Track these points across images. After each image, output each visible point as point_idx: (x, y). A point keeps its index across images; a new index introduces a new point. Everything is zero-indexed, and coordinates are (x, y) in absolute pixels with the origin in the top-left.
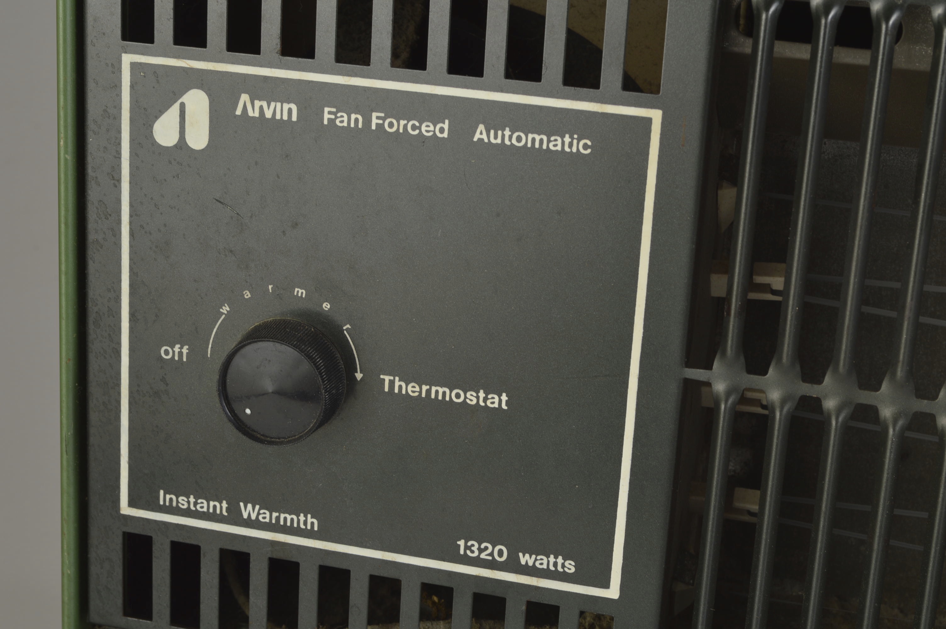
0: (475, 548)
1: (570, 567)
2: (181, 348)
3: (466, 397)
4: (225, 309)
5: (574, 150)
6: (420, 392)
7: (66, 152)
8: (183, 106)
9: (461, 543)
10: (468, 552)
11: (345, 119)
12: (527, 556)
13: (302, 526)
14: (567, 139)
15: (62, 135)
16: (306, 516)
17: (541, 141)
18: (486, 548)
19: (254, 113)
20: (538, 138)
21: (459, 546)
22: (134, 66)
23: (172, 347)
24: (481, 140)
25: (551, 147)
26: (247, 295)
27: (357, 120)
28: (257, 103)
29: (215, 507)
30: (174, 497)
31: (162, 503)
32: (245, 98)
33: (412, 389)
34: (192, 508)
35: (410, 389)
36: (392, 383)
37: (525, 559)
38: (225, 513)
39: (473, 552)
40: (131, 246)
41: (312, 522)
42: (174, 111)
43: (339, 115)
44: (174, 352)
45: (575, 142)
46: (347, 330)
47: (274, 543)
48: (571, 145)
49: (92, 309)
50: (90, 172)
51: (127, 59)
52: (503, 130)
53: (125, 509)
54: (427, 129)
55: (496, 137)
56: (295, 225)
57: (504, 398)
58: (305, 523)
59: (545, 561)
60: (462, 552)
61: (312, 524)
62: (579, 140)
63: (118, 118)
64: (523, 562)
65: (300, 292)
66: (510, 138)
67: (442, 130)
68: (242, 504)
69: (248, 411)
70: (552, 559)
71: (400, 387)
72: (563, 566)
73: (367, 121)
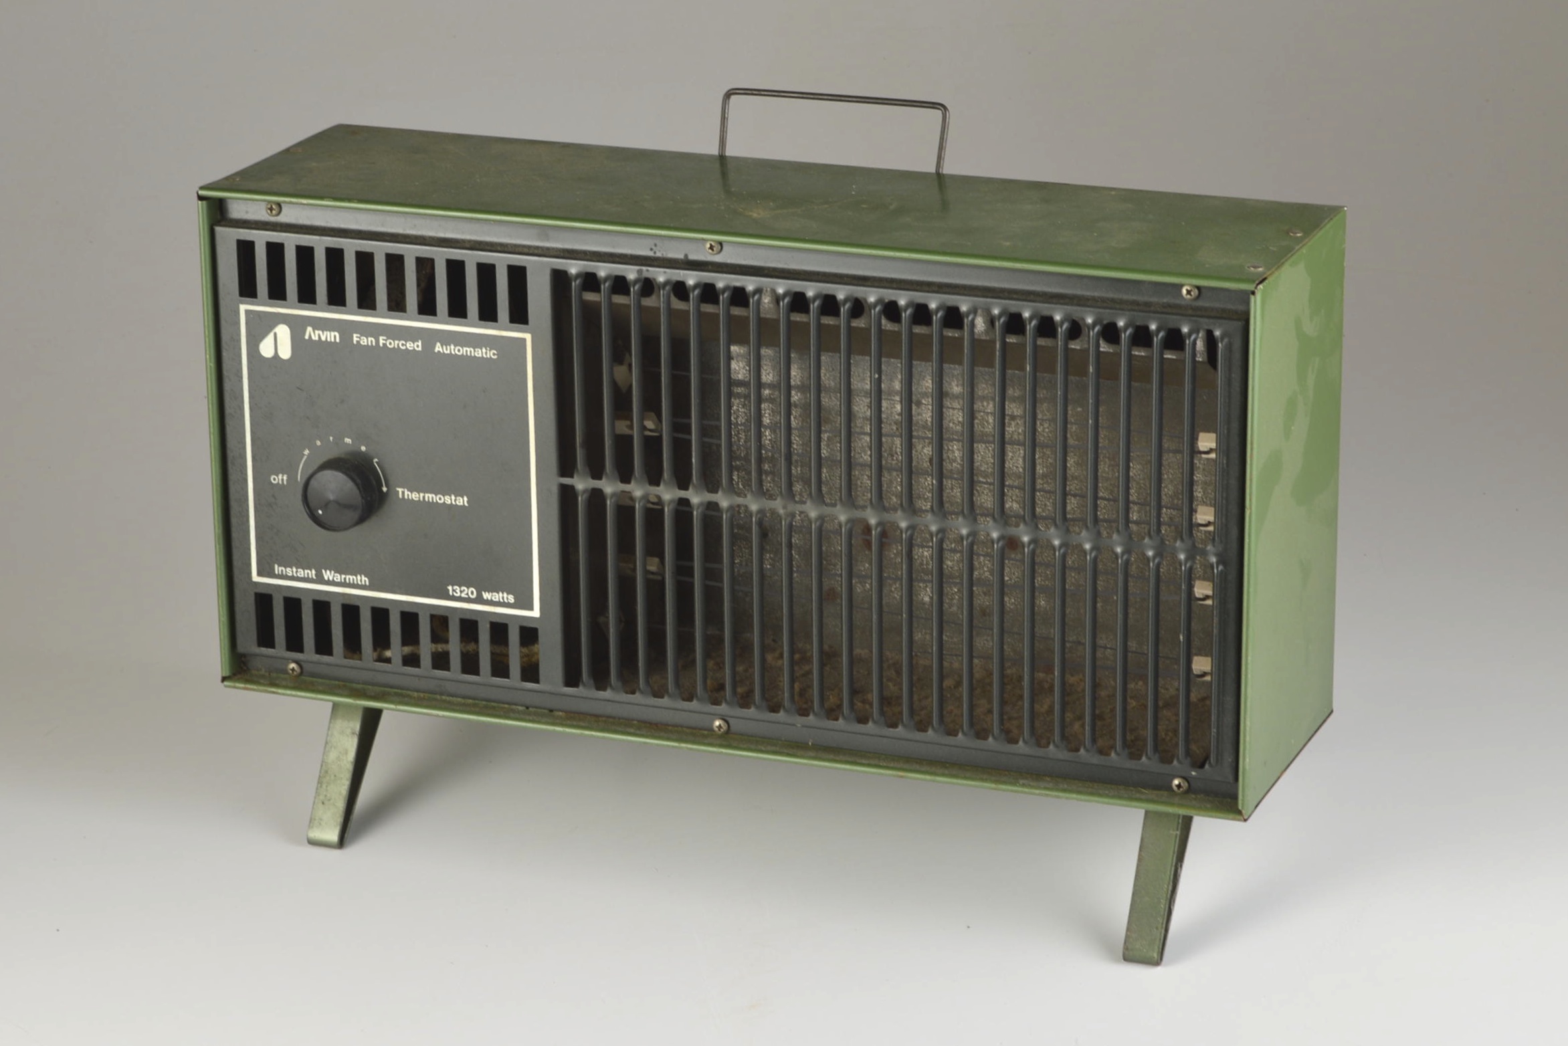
0: (458, 591)
1: (511, 599)
2: (283, 476)
3: (445, 499)
4: (307, 452)
5: (488, 356)
6: (419, 498)
7: (210, 362)
8: (275, 335)
9: (450, 588)
10: (455, 594)
11: (365, 340)
12: (487, 593)
13: (359, 583)
14: (484, 350)
15: (208, 352)
16: (361, 576)
17: (471, 352)
18: (464, 590)
19: (315, 338)
20: (468, 349)
21: (448, 590)
22: (247, 312)
23: (277, 476)
24: (439, 352)
25: (476, 355)
26: (318, 443)
27: (372, 341)
28: (317, 332)
29: (308, 574)
30: (284, 569)
31: (276, 572)
32: (309, 329)
33: (415, 496)
34: (295, 575)
35: (413, 495)
36: (403, 493)
37: (486, 596)
38: (314, 577)
39: (457, 593)
40: (251, 416)
41: (364, 580)
42: (270, 337)
43: (362, 338)
44: (278, 479)
45: (488, 352)
46: (377, 462)
47: (344, 595)
48: (486, 353)
49: (230, 455)
50: (225, 373)
51: (243, 308)
52: (450, 345)
53: (256, 578)
54: (410, 346)
55: (447, 349)
56: (342, 402)
57: (466, 499)
58: (361, 581)
59: (497, 597)
60: (451, 593)
61: (365, 581)
62: (490, 351)
63: (239, 341)
64: (485, 597)
65: (348, 440)
66: (454, 350)
67: (418, 346)
68: (324, 571)
69: (320, 512)
70: (501, 594)
71: (408, 495)
72: (507, 599)
73: (377, 341)
